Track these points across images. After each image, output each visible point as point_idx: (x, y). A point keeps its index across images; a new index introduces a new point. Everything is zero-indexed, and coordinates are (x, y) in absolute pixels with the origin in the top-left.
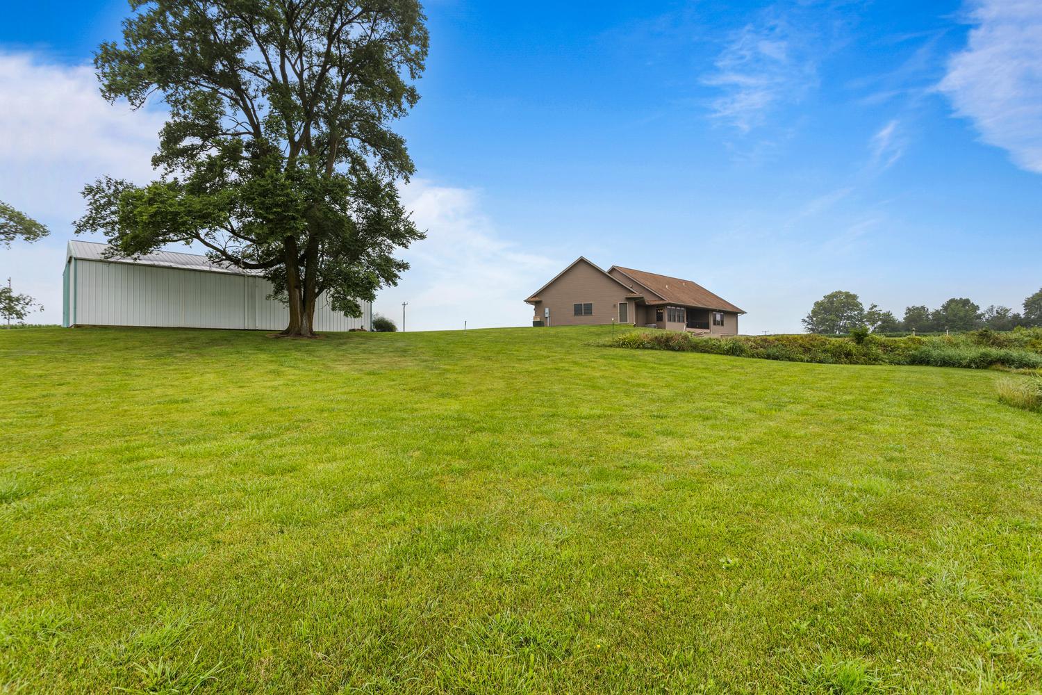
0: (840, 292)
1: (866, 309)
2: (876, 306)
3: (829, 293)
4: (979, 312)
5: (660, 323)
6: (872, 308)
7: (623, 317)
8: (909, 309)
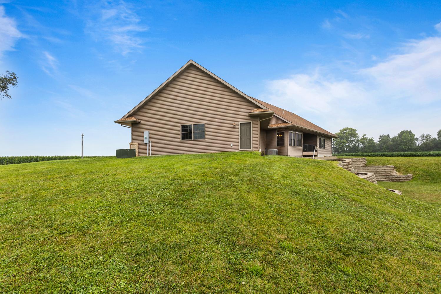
0: (348, 128)
1: (361, 137)
2: (365, 135)
3: (342, 129)
4: (415, 137)
5: (282, 148)
6: (363, 136)
7: (246, 142)
8: (381, 137)
